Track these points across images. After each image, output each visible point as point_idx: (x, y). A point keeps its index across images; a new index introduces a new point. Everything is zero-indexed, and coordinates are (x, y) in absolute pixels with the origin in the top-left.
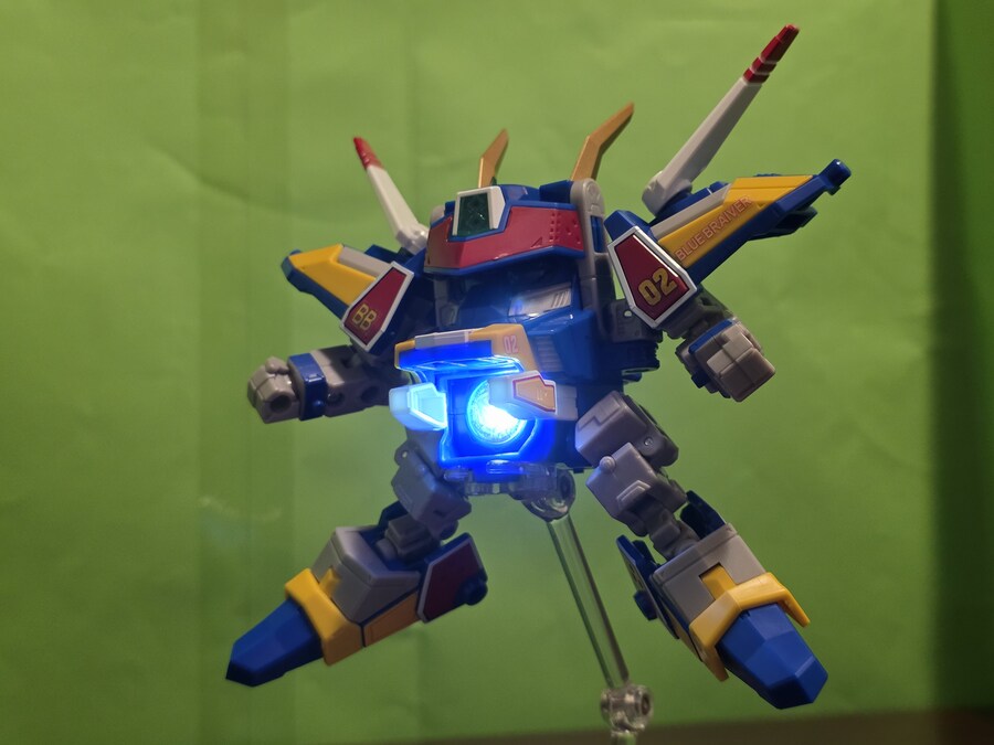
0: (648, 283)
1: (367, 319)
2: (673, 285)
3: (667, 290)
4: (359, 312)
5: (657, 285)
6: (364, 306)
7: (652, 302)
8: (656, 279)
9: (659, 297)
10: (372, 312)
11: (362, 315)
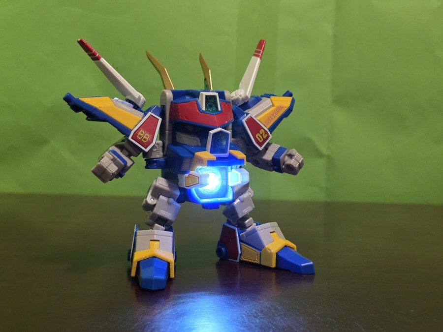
0: (258, 134)
1: (145, 137)
2: (266, 135)
3: (265, 137)
4: (140, 134)
5: (262, 135)
6: (141, 131)
7: (261, 141)
8: (261, 133)
9: (262, 140)
10: (146, 134)
11: (142, 135)
